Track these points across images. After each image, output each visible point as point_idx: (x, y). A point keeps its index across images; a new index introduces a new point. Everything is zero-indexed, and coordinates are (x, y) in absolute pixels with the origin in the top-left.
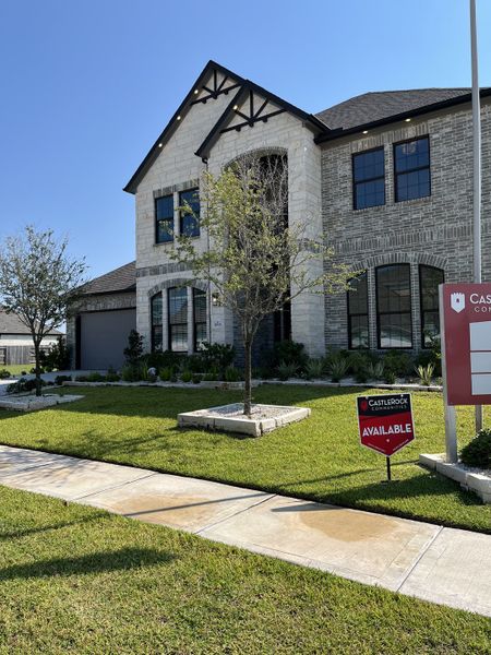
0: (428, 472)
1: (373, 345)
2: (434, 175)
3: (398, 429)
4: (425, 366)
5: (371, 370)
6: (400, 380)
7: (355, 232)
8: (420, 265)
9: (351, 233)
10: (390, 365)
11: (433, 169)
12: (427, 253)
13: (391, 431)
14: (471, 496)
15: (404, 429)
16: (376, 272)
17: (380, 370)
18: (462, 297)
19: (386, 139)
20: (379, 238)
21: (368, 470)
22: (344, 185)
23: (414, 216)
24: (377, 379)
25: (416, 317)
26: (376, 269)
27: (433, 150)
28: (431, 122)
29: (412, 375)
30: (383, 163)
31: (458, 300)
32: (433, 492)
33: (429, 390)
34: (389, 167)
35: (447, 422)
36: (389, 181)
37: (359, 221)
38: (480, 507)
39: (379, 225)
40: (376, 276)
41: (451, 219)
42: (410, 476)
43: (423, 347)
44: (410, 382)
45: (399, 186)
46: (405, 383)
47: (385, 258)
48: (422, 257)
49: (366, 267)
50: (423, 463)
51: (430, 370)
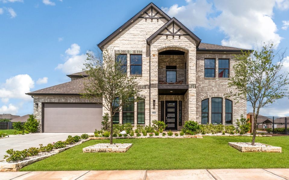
1: (210, 123)
7: (206, 85)
8: (226, 99)
9: (203, 85)
11: (231, 70)
19: (217, 56)
20: (213, 88)
22: (201, 68)
26: (212, 98)
28: (231, 55)
37: (207, 81)
39: (214, 84)
40: (212, 101)
48: (226, 96)
49: (209, 97)
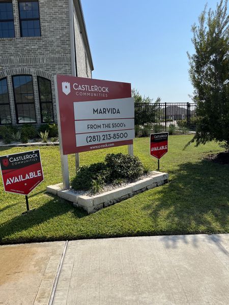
0: (53, 198)
1: (14, 122)
2: (42, 24)
3: (32, 175)
4: (44, 132)
5: (13, 136)
6: (31, 141)
8: (37, 76)
10: (25, 132)
11: (41, 20)
12: (41, 70)
13: (27, 177)
14: (81, 211)
15: (36, 174)
16: (12, 79)
17: (18, 135)
18: (68, 84)
20: (12, 57)
21: (13, 205)
23: (33, 47)
24: (17, 141)
25: (37, 106)
26: (12, 76)
27: (41, 9)
29: (37, 138)
30: (12, 11)
31: (66, 87)
32: (58, 214)
33: (47, 145)
34: (16, 14)
35: (63, 165)
36: (16, 23)
38: (87, 217)
39: (12, 50)
40: (13, 81)
41: (53, 52)
42: (42, 203)
43: (42, 122)
44: (36, 141)
45: (23, 28)
46: (34, 142)
47: (17, 70)
48: (38, 72)
49: (6, 75)
50: (50, 193)
51: (46, 134)
